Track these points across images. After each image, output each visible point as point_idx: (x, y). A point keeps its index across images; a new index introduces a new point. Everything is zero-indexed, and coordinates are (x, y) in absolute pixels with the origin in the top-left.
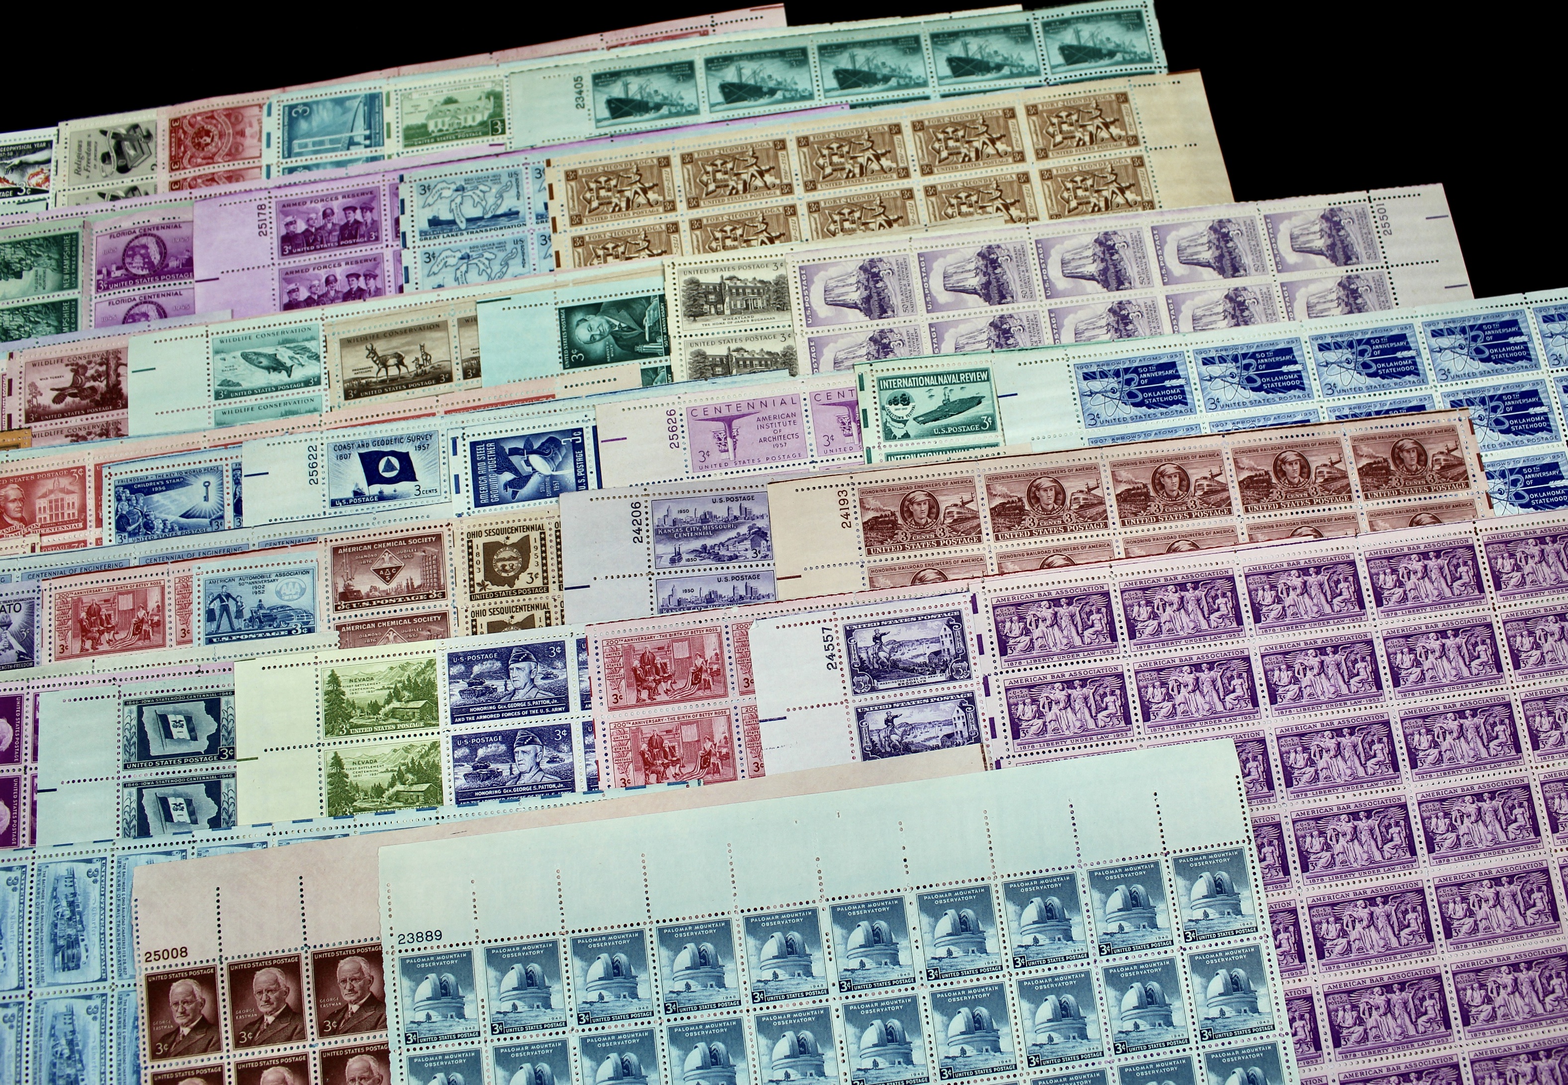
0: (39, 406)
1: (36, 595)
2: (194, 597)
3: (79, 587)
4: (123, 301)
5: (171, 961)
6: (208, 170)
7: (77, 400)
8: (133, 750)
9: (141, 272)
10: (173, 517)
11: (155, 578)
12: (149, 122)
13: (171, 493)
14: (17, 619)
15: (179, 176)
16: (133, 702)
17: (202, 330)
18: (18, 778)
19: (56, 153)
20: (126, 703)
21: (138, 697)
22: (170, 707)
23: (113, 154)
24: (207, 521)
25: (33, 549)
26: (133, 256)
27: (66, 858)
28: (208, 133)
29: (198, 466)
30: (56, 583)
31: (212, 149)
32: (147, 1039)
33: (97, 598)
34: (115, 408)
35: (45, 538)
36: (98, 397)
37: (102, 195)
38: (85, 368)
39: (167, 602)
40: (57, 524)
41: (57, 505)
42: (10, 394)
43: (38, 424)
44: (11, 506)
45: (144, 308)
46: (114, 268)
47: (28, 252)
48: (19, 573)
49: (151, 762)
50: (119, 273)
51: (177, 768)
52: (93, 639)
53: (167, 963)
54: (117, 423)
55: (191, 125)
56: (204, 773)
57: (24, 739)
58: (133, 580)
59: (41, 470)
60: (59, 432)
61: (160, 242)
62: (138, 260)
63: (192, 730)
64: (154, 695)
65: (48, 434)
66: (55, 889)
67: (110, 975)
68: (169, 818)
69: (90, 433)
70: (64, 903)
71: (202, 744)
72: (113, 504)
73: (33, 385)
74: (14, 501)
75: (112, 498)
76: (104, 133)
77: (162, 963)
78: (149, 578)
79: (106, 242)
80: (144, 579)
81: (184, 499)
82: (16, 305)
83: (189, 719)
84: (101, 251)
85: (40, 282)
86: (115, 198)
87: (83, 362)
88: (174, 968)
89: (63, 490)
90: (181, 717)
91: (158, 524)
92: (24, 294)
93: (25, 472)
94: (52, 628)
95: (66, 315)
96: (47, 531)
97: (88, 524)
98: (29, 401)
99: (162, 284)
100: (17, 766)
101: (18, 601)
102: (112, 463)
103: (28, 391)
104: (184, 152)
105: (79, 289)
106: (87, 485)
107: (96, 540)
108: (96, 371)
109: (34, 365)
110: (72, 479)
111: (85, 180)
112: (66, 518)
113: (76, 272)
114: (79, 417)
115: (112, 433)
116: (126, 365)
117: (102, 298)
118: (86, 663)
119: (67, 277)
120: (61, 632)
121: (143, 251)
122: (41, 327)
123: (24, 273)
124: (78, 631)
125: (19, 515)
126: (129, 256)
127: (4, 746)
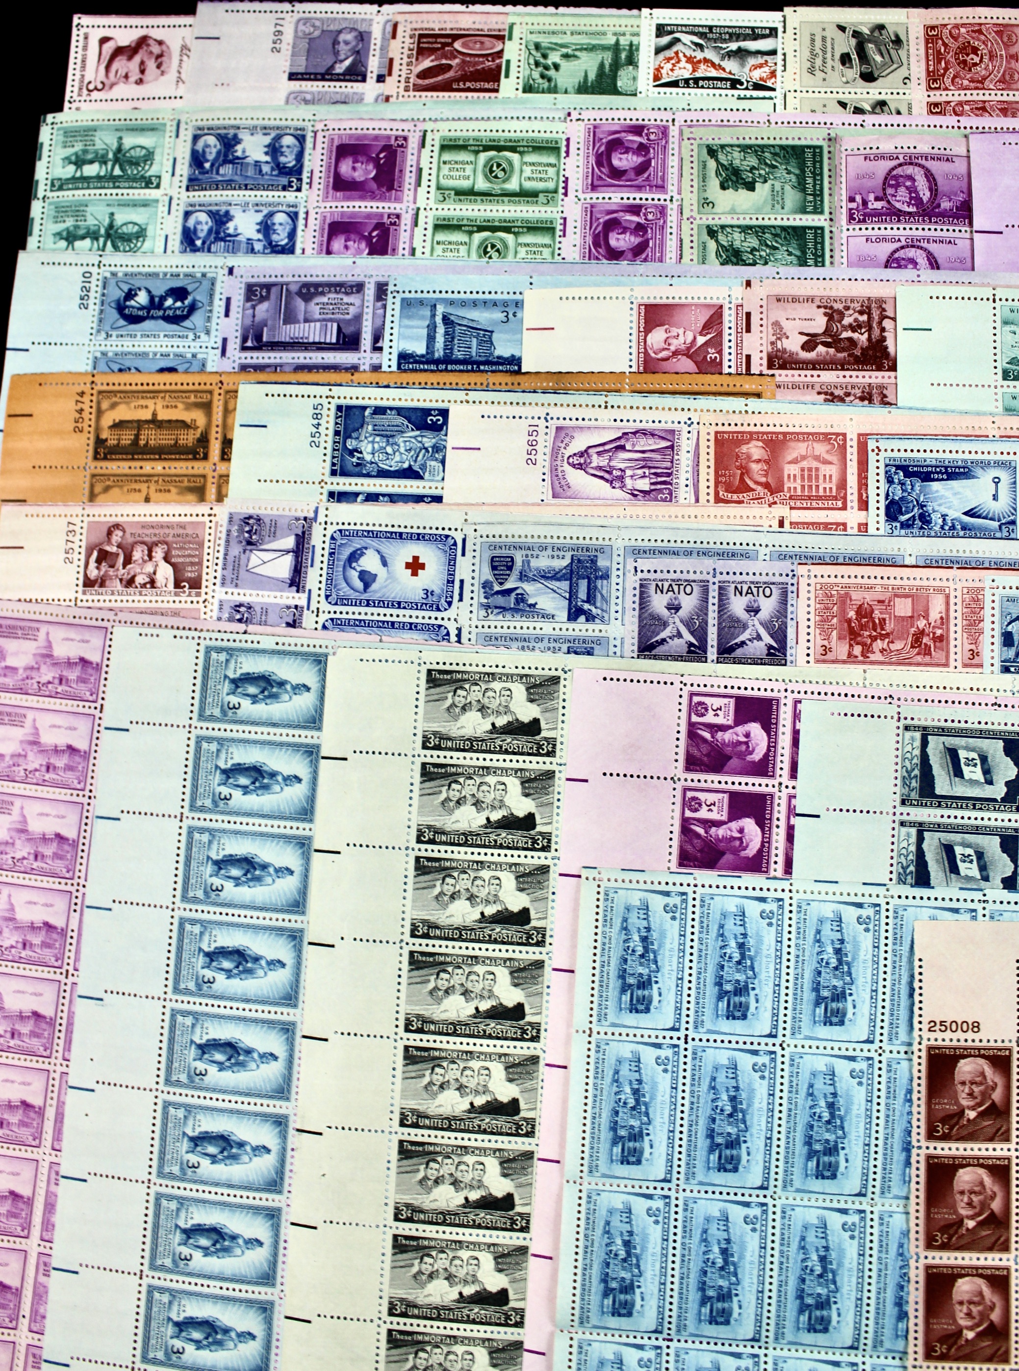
0: (784, 351)
1: (789, 580)
2: (987, 612)
3: (846, 580)
4: (885, 239)
5: (960, 1035)
6: (977, 96)
7: (832, 351)
8: (914, 784)
9: (906, 208)
10: (955, 513)
11: (938, 583)
12: (898, 24)
13: (956, 484)
14: (768, 606)
15: (938, 97)
16: (916, 728)
17: (988, 293)
18: (772, 796)
19: (783, 43)
20: (907, 728)
21: (923, 723)
22: (961, 742)
23: (854, 56)
24: (996, 524)
25: (781, 524)
26: (896, 186)
27: (830, 897)
28: (975, 50)
29: (986, 457)
30: (819, 570)
31: (981, 70)
32: (923, 1117)
33: (869, 597)
34: (881, 369)
35: (795, 513)
36: (858, 352)
37: (843, 105)
38: (842, 315)
39: (952, 614)
40: (809, 498)
41: (810, 475)
42: (748, 330)
43: (784, 372)
44: (755, 467)
45: (911, 253)
46: (871, 197)
47: (762, 161)
48: (767, 551)
49: (935, 801)
50: (878, 205)
51: (966, 814)
52: (863, 644)
53: (955, 1036)
54: (881, 387)
55: (955, 39)
56: (999, 823)
57: (780, 751)
58: (912, 582)
59: (791, 429)
60: (810, 386)
61: (929, 176)
62: (902, 191)
63: (986, 772)
64: (943, 724)
65: (795, 386)
66: (818, 932)
67: (878, 1037)
68: (954, 869)
69: (848, 394)
70: (830, 949)
71: (999, 791)
72: (883, 485)
73: (777, 324)
74: (759, 461)
75: (882, 478)
76: (842, 29)
77: (948, 1035)
78: (931, 583)
79: (857, 165)
80: (925, 583)
81: (968, 493)
82: (748, 222)
83: (984, 759)
84: (852, 174)
85: (777, 198)
86: (858, 111)
87: (838, 306)
88: (962, 1043)
89: (817, 458)
90: (974, 755)
91: (937, 519)
92: (758, 211)
93: (771, 429)
94: (812, 623)
95: (810, 245)
96: (798, 504)
97: (849, 504)
98: (772, 343)
99: (933, 227)
100: (770, 782)
101: (768, 584)
102: (879, 436)
103: (771, 331)
104: (946, 69)
105: (827, 215)
106: (849, 457)
107: (860, 525)
108: (856, 320)
109: (779, 300)
110: (829, 447)
111: (821, 82)
112: (821, 493)
113: (821, 194)
114: (834, 373)
115: (876, 398)
116: (894, 319)
117: (857, 232)
118: (854, 672)
119: (810, 198)
120: (823, 631)
121: (908, 183)
122: (781, 254)
123: (757, 185)
124: (846, 633)
125: (763, 480)
126: (891, 186)
127: (757, 756)
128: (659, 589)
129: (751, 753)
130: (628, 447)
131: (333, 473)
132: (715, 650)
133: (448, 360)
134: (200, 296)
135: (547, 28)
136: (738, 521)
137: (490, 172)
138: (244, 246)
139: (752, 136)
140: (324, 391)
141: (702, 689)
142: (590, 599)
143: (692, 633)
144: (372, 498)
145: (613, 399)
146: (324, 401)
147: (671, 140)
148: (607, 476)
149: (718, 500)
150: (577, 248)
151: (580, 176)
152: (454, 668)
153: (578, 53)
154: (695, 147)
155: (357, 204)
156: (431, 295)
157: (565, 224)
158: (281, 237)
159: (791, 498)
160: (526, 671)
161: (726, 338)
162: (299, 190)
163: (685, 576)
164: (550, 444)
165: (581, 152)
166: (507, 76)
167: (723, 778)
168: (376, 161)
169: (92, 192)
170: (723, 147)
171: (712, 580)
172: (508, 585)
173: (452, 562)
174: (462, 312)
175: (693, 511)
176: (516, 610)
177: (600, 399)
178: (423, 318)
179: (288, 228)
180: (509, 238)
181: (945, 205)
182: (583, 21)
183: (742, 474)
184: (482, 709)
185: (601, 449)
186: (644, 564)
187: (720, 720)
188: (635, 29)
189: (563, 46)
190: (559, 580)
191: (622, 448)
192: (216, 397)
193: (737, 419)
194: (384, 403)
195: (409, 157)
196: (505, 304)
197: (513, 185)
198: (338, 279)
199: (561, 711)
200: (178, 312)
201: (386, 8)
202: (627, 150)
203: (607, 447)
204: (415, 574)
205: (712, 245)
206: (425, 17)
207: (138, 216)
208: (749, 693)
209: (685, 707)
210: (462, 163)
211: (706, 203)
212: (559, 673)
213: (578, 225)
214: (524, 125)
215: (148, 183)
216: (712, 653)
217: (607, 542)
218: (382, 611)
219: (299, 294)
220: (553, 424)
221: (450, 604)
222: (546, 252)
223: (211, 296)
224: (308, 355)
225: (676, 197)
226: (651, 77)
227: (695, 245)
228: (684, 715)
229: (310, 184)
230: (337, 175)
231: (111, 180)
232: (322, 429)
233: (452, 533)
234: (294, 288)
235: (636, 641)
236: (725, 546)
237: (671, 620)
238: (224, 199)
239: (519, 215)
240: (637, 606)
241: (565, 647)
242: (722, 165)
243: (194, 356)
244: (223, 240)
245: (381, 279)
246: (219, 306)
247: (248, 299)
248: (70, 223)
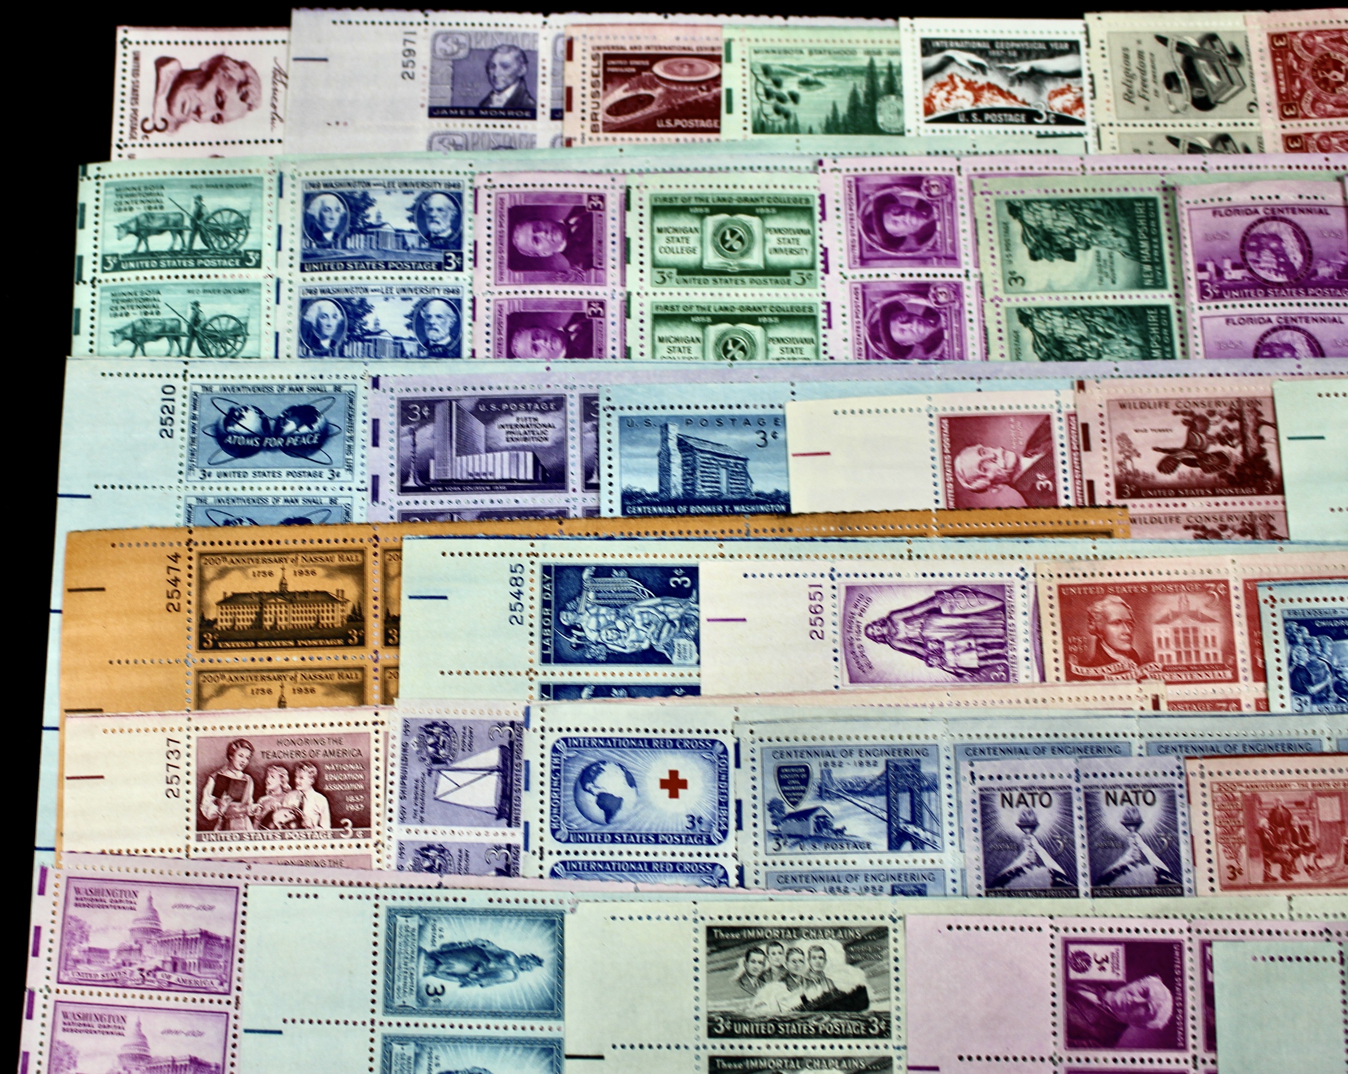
0: (1136, 473)
1: (1176, 781)
3: (1252, 777)
4: (1250, 320)
7: (1197, 471)
9: (1274, 278)
12: (1233, 33)
14: (1151, 816)
15: (1296, 127)
23: (1183, 77)
25: (1156, 705)
26: (1259, 250)
28: (1337, 65)
30: (1212, 765)
33: (1283, 798)
34: (1262, 491)
35: (1172, 690)
36: (1231, 471)
37: (1175, 142)
38: (1206, 422)
40: (1189, 668)
41: (1186, 638)
42: (1087, 448)
43: (1138, 502)
44: (1114, 630)
45: (1287, 337)
46: (1227, 264)
47: (1081, 220)
48: (1142, 742)
50: (1237, 274)
52: (1283, 862)
54: (1267, 517)
55: (1310, 50)
57: (1189, 1012)
58: (1336, 776)
59: (1156, 578)
60: (1174, 519)
61: (1300, 234)
62: (1267, 256)
65: (1155, 520)
69: (1224, 528)
72: (1284, 648)
73: (1123, 438)
74: (1118, 622)
75: (1281, 637)
76: (1163, 40)
79: (1205, 221)
82: (1071, 303)
84: (1199, 234)
85: (1105, 270)
86: (1196, 149)
87: (1200, 411)
89: (1194, 615)
92: (1083, 287)
93: (1131, 579)
94: (1212, 837)
95: (1154, 330)
96: (1175, 677)
97: (1241, 674)
98: (1120, 464)
99: (1310, 301)
100: (1181, 1056)
101: (1149, 787)
102: (1273, 582)
103: (1117, 448)
104: (1303, 91)
105: (1171, 290)
106: (1235, 611)
107: (1257, 701)
108: (1225, 429)
109: (1123, 406)
110: (1207, 599)
111: (1143, 112)
112: (1203, 661)
113: (1161, 263)
114: (1204, 500)
115: (1261, 532)
116: (1274, 426)
117: (1214, 312)
118: (1276, 900)
119: (1148, 268)
120: (1227, 845)
121: (1274, 245)
122: (1117, 344)
123: (1079, 253)
124: (1258, 848)
125: (1127, 647)
126: (1252, 249)
127: (1162, 1020)
128: (1007, 801)
129: (1153, 1017)
130: (945, 610)
131: (545, 659)
132: (1088, 880)
133: (689, 500)
134: (335, 418)
135: (776, 45)
136: (1100, 704)
137: (722, 242)
138: (390, 347)
139: (1062, 188)
140: (523, 546)
141: (1080, 935)
142: (916, 819)
143: (1056, 858)
144: (602, 691)
145: (918, 546)
146: (525, 561)
147: (959, 195)
148: (920, 650)
149: (1071, 677)
150: (849, 344)
151: (844, 246)
152: (744, 922)
153: (821, 79)
154: (991, 204)
155: (544, 288)
156: (660, 412)
157: (829, 311)
158: (440, 335)
159: (1164, 669)
160: (842, 923)
161: (1058, 458)
162: (459, 268)
163: (1039, 782)
164: (840, 610)
165: (842, 214)
166: (730, 110)
167: (1119, 1055)
168: (565, 229)
169: (165, 273)
170: (1028, 203)
171: (1074, 785)
172: (804, 805)
173: (723, 776)
174: (703, 434)
175: (1039, 693)
176: (817, 839)
177: (901, 547)
178: (651, 443)
179: (449, 322)
180: (756, 331)
181: (1324, 271)
182: (824, 35)
183: (1099, 641)
184: (787, 978)
185: (908, 614)
186: (984, 768)
187: (1108, 975)
188: (894, 46)
189: (800, 69)
190: (871, 794)
191: (937, 612)
192: (370, 558)
193: (1085, 567)
194: (609, 561)
195: (610, 223)
196: (761, 421)
197: (755, 260)
198: (529, 392)
199: (894, 974)
200: (305, 441)
201: (555, 19)
202: (903, 210)
203: (917, 611)
204: (674, 795)
205: (1027, 335)
206: (610, 31)
207: (235, 306)
208: (1142, 936)
209: (1059, 961)
210: (684, 230)
211: (1014, 279)
212: (887, 923)
213: (847, 311)
214: (761, 178)
215: (243, 260)
216: (1084, 884)
217: (931, 741)
218: (633, 848)
219: (476, 412)
220: (842, 583)
221: (724, 833)
222: (808, 349)
223: (351, 417)
224: (496, 497)
225: (973, 271)
226: (921, 109)
227: (1004, 335)
228: (1059, 970)
229: (475, 261)
230: (513, 249)
231: (192, 256)
232: (524, 599)
233: (720, 737)
234: (467, 405)
235: (981, 873)
236: (1087, 739)
237: (1026, 843)
238: (356, 282)
239: (766, 300)
240: (978, 825)
241: (887, 886)
242: (1030, 227)
243: (333, 501)
244: (359, 339)
245: (588, 391)
246: (362, 432)
247: (404, 421)
248: (135, 316)
